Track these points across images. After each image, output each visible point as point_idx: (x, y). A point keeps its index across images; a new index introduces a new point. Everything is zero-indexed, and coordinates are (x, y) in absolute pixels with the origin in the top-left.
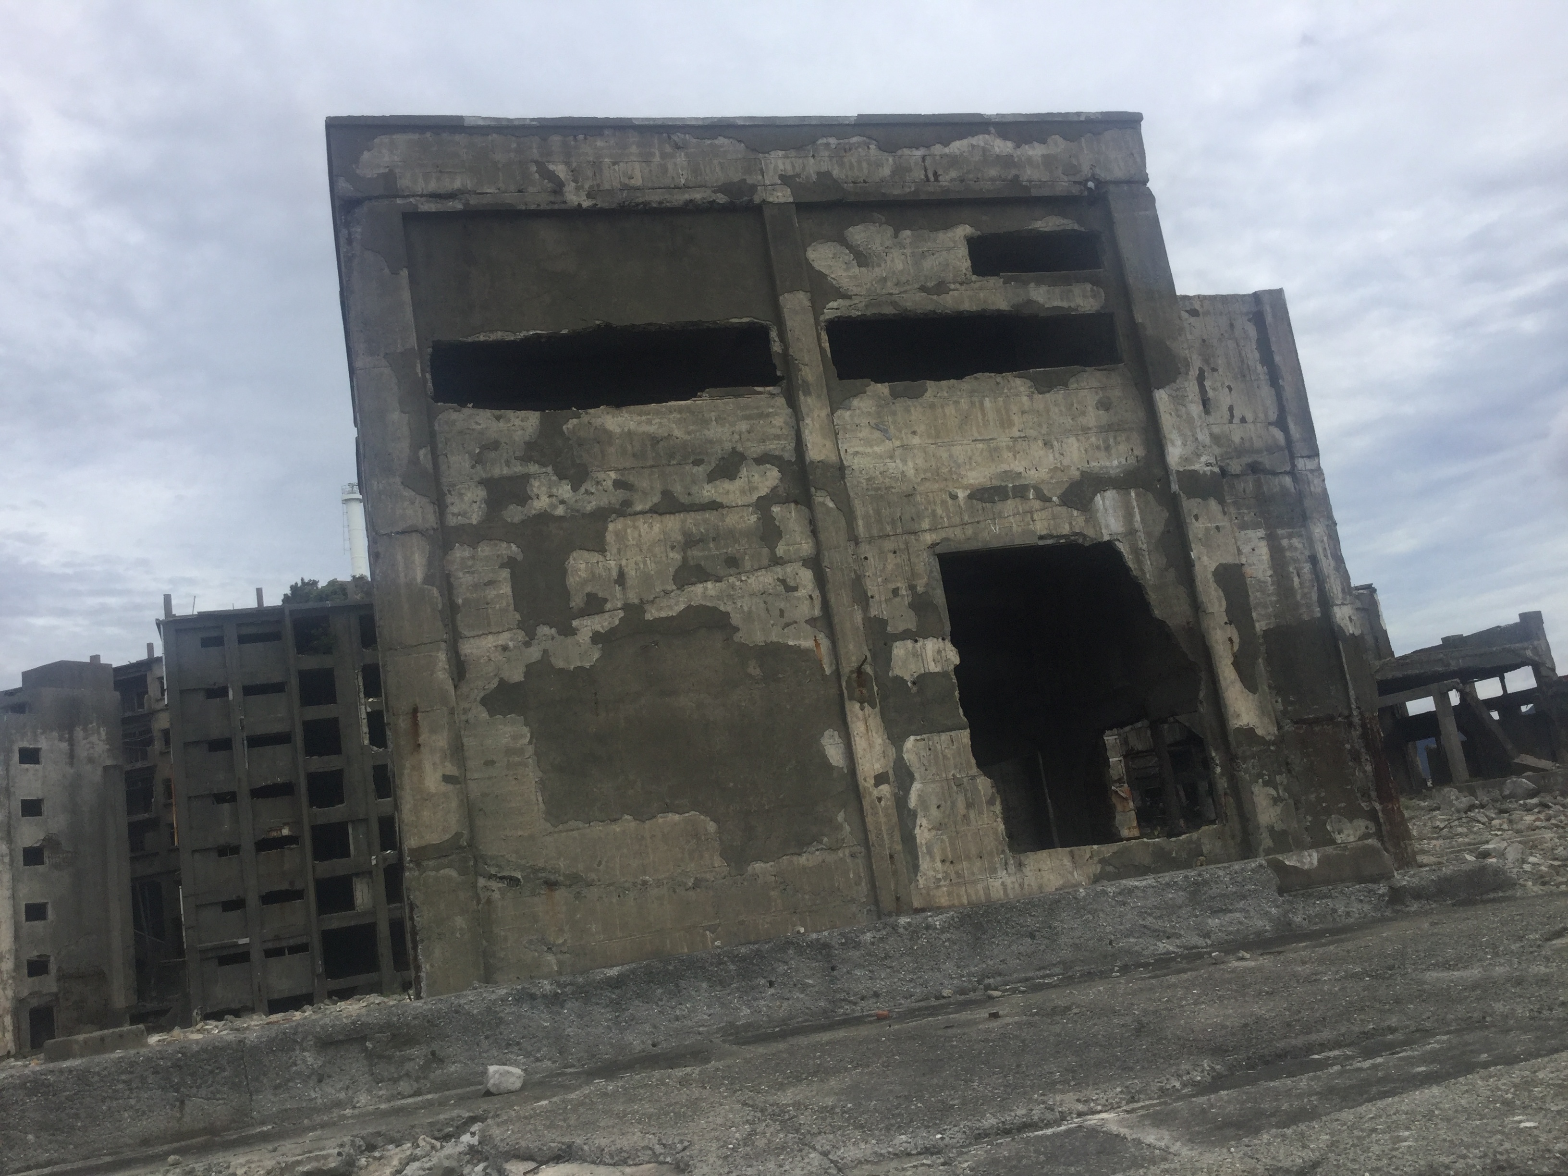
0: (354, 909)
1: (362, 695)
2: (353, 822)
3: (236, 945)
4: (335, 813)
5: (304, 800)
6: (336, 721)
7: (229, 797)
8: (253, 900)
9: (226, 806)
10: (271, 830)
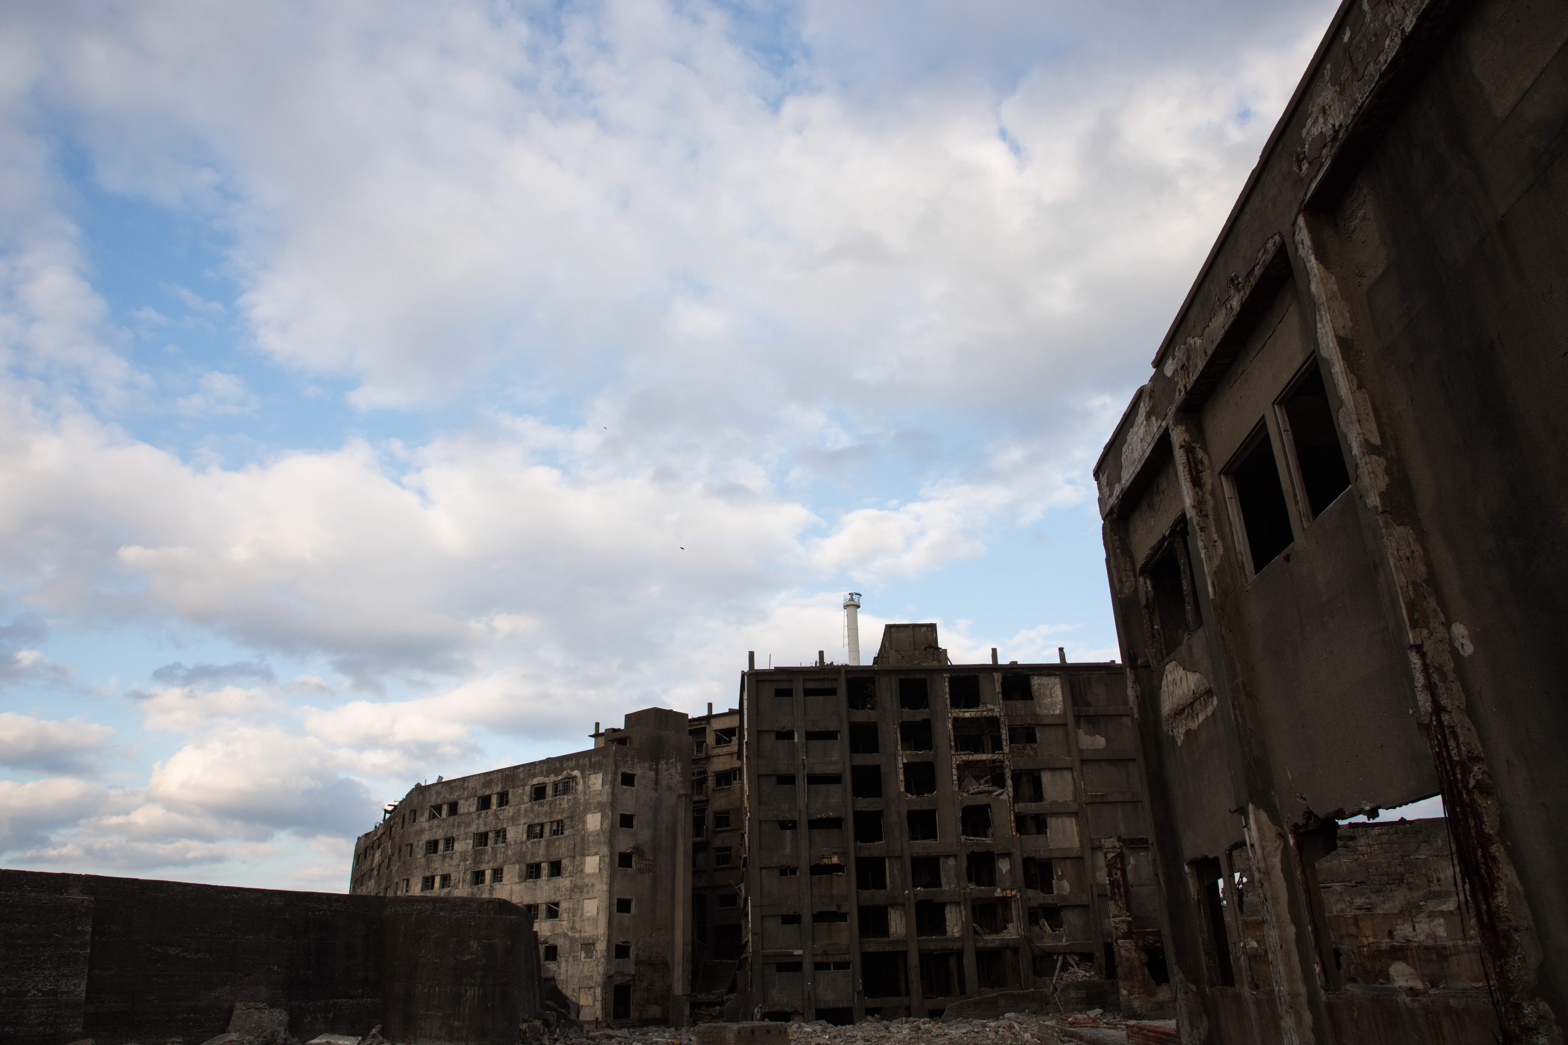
0: (889, 937)
1: (899, 748)
2: (890, 858)
3: (792, 955)
4: (874, 849)
5: (851, 834)
6: (877, 768)
7: (791, 825)
8: (807, 919)
9: (788, 832)
10: (823, 857)
